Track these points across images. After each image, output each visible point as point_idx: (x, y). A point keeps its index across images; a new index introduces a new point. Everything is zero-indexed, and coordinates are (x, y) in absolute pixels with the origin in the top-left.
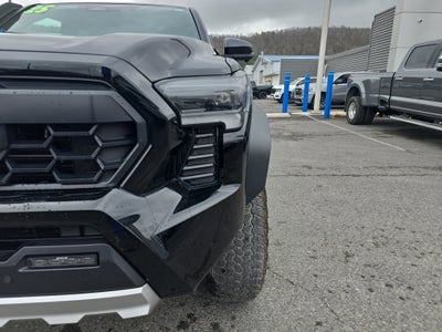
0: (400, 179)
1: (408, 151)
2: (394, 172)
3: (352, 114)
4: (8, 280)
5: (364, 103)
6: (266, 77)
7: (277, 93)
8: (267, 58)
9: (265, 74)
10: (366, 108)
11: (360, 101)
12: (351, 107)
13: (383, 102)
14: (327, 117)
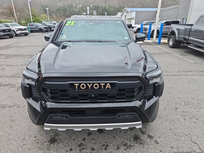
0: (193, 77)
1: (195, 63)
2: (190, 73)
3: (171, 43)
4: (115, 120)
5: (177, 39)
6: (128, 19)
7: (134, 29)
8: (128, 10)
9: (127, 17)
10: (177, 41)
11: (175, 37)
12: (171, 40)
13: (185, 39)
14: (159, 43)
